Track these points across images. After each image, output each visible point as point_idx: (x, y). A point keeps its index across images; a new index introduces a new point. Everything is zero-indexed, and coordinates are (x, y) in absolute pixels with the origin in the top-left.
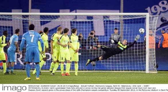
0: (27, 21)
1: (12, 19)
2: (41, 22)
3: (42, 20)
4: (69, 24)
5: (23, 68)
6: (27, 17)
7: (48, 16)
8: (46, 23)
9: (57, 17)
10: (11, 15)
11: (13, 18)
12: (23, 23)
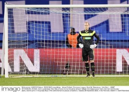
0: (68, 14)
1: (49, 13)
2: (85, 15)
3: (86, 14)
4: (120, 17)
5: (64, 72)
6: (68, 10)
7: (94, 8)
8: (91, 17)
9: (105, 9)
10: (48, 8)
11: (51, 11)
12: (63, 17)
